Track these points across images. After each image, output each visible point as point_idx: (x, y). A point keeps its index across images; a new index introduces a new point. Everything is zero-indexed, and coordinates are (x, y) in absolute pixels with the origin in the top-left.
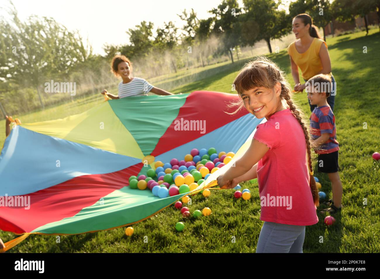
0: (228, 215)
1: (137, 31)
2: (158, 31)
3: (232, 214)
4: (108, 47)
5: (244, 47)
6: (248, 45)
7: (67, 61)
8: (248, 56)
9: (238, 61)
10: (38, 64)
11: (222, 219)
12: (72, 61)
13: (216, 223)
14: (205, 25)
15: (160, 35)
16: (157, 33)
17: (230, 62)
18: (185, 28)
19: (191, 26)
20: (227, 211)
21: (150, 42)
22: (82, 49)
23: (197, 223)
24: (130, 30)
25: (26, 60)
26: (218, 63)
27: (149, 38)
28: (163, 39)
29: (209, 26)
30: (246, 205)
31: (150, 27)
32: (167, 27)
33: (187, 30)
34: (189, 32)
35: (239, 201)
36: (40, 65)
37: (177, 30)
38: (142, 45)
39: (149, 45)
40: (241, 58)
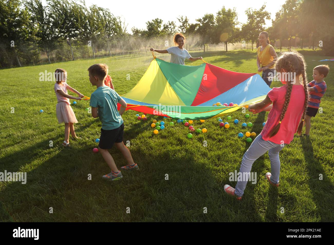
0: (218, 134)
1: (152, 23)
2: (164, 25)
3: (220, 135)
4: (135, 30)
5: (212, 44)
6: (215, 43)
7: (111, 34)
8: (213, 50)
9: (207, 51)
10: (95, 33)
11: (215, 136)
12: (114, 34)
13: (211, 137)
14: (193, 27)
15: (165, 28)
16: (163, 27)
17: (203, 51)
18: (181, 26)
19: (184, 27)
20: (217, 132)
21: (159, 31)
22: (120, 28)
23: (200, 136)
24: (148, 22)
25: (89, 29)
26: (195, 50)
27: (159, 29)
28: (166, 31)
29: (195, 28)
30: (227, 131)
31: (160, 22)
32: (170, 25)
33: (181, 28)
34: (182, 29)
35: (223, 128)
36: (96, 33)
37: (176, 27)
38: (154, 32)
39: (158, 33)
40: (208, 50)
